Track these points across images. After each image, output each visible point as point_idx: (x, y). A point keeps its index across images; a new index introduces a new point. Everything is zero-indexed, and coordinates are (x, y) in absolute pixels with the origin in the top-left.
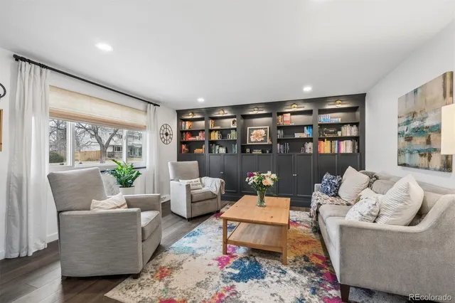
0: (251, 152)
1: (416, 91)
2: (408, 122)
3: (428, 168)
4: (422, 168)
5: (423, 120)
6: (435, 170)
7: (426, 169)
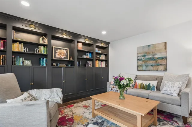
0: (57, 65)
1: (149, 46)
2: (145, 56)
3: (157, 71)
4: (153, 71)
5: (154, 55)
6: (161, 71)
7: (156, 71)
